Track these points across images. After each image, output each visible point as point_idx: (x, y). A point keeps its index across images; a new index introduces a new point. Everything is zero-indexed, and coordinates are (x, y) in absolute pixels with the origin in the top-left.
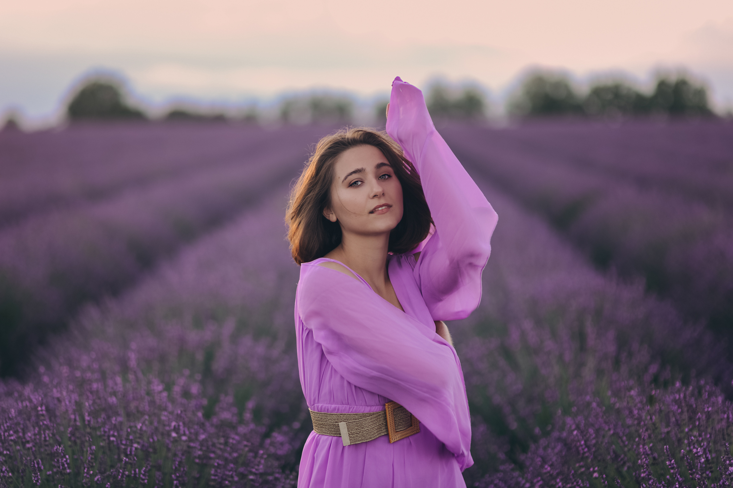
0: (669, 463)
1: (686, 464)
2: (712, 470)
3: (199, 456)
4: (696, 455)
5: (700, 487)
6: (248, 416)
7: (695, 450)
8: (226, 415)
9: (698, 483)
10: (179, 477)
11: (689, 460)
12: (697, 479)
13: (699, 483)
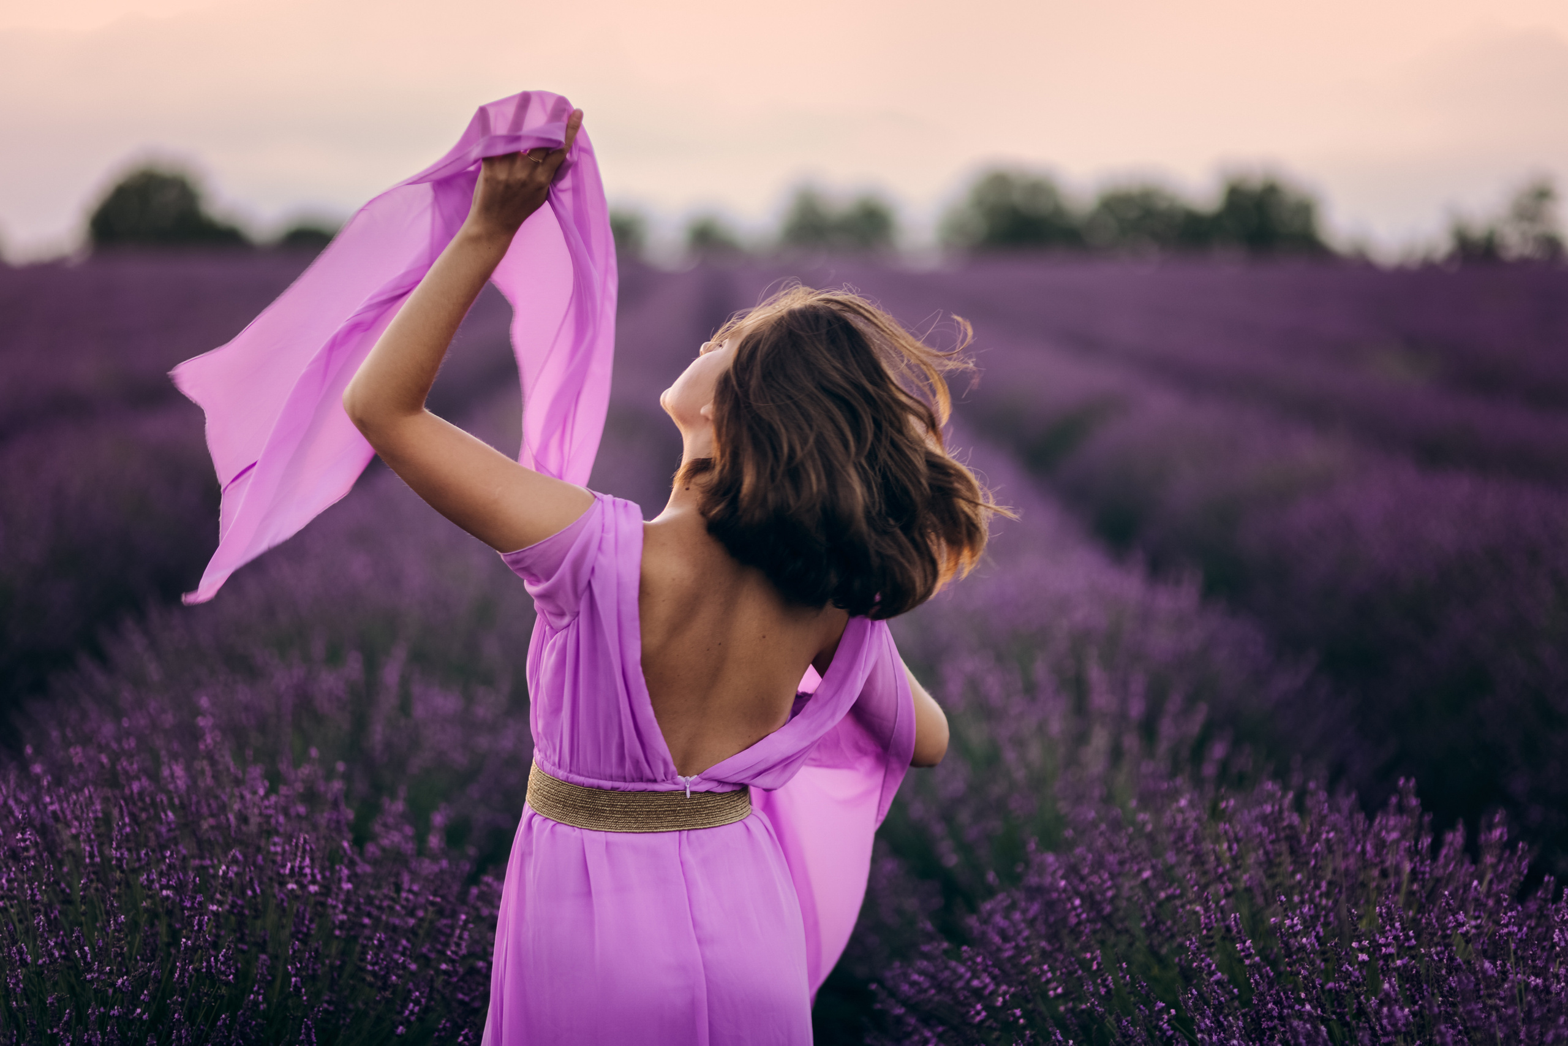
0: (1242, 947)
1: (1280, 945)
2: (1326, 956)
3: (342, 922)
4: (1291, 931)
5: (1308, 992)
6: (434, 841)
7: (1288, 922)
8: (392, 839)
9: (1303, 986)
10: (302, 969)
11: (1286, 937)
12: (1302, 977)
13: (1305, 985)
